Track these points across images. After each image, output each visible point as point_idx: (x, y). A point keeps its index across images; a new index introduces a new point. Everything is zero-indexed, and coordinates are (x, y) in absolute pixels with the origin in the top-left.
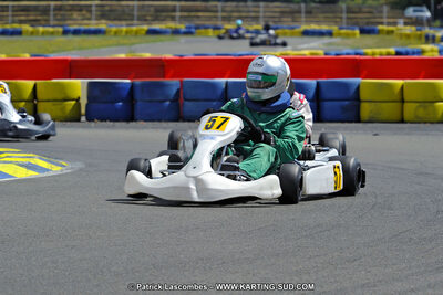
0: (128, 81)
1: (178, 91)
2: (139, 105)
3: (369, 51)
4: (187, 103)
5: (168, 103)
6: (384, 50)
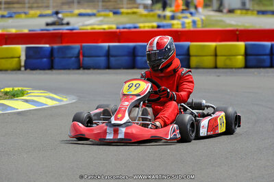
0: (47, 46)
1: (79, 51)
2: (56, 60)
3: (141, 25)
4: (85, 58)
6: (150, 24)
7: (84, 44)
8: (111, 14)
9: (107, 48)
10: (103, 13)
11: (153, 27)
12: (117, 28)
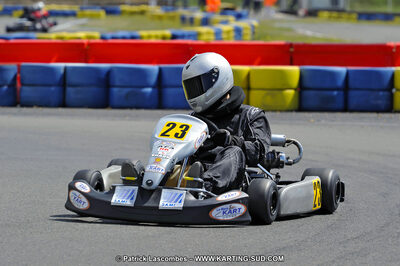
1: (15, 76)
3: (144, 33)
4: (25, 88)
5: (5, 87)
6: (160, 33)
7: (24, 64)
8: (102, 13)
9: (62, 71)
10: (88, 12)
11: (164, 38)
12: (103, 38)
